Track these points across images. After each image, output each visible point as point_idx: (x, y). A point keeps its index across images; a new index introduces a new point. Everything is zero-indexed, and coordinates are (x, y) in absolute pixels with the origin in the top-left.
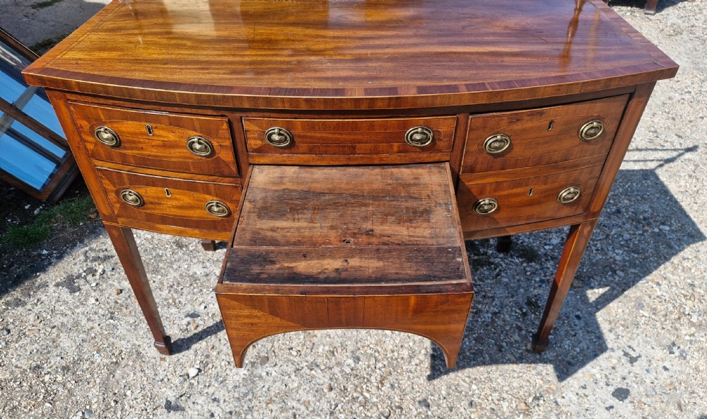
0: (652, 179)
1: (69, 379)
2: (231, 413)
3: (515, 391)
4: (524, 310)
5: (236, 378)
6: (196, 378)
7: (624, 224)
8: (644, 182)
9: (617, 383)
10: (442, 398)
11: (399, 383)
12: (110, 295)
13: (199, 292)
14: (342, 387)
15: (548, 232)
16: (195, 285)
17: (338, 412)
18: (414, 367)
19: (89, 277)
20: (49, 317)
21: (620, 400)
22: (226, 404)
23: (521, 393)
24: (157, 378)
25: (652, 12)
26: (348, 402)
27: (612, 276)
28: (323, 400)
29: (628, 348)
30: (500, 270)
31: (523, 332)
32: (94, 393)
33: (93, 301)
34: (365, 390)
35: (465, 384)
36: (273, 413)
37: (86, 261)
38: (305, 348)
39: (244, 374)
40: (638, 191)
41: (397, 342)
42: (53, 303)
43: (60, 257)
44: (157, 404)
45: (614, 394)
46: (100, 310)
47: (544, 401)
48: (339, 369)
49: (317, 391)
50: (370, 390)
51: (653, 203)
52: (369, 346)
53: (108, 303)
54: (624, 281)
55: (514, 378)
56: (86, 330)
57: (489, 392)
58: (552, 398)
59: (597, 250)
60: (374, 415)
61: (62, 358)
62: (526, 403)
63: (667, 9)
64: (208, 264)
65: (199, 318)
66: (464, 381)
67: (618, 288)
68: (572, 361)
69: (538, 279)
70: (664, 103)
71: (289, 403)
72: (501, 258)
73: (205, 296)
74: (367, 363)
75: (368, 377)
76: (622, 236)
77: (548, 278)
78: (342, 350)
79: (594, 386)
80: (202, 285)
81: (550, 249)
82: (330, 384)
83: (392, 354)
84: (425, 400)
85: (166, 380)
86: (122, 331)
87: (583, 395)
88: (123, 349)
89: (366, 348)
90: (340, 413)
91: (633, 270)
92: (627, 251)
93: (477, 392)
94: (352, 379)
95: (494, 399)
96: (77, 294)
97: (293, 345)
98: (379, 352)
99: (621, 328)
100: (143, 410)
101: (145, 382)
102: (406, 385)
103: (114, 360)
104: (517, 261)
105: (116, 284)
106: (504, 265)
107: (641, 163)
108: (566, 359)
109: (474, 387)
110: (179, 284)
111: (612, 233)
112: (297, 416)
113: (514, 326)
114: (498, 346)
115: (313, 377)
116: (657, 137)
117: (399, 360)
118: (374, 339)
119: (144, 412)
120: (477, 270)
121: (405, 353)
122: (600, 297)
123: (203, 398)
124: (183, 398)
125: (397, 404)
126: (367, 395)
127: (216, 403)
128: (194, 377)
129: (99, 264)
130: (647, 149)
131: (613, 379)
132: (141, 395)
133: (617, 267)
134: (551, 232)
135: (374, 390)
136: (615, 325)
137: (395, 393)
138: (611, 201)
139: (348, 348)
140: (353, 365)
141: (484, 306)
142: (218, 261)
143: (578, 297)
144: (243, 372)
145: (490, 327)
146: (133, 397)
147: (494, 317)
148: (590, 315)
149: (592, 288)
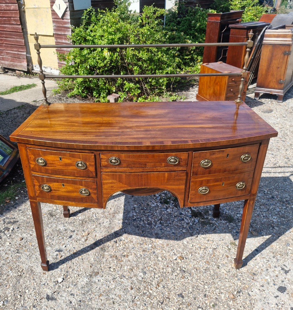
0: (288, 181)
2: (80, 301)
3: (227, 288)
4: (229, 247)
5: (83, 283)
6: (62, 283)
7: (276, 204)
8: (284, 183)
9: (279, 284)
10: (190, 293)
11: (167, 285)
13: (62, 239)
14: (138, 287)
15: (238, 208)
16: (60, 235)
17: (136, 300)
18: (175, 277)
19: (6, 232)
21: (282, 293)
22: (78, 296)
23: (231, 289)
24: (42, 283)
25: (281, 102)
26: (141, 295)
27: (272, 229)
28: (128, 294)
29: (283, 266)
30: (216, 227)
31: (229, 258)
32: (9, 291)
33: (8, 244)
34: (149, 289)
35: (201, 285)
36: (103, 301)
37: (4, 224)
38: (117, 267)
39: (86, 281)
40: (282, 187)
41: (165, 264)
44: (42, 297)
45: (278, 290)
46: (12, 249)
47: (242, 293)
48: (135, 278)
49: (125, 290)
50: (152, 289)
51: (290, 193)
53: (16, 245)
54: (279, 232)
55: (226, 282)
56: (5, 259)
57: (214, 290)
58: (246, 292)
59: (264, 217)
60: (155, 302)
62: (233, 295)
63: (288, 100)
64: (66, 225)
65: (62, 252)
66: (201, 284)
67: (276, 236)
68: (255, 273)
69: (235, 231)
70: (291, 145)
71: (110, 296)
72: (215, 221)
73: (65, 241)
74: (150, 275)
75: (151, 282)
76: (276, 210)
78: (137, 268)
79: (268, 285)
80: (63, 235)
81: (240, 216)
82: (131, 286)
83: (162, 270)
84: (181, 294)
85: (46, 284)
86: (23, 259)
87: (262, 290)
88: (24, 268)
89: (149, 267)
90: (138, 301)
91: (283, 227)
92: (279, 217)
93: (208, 289)
94: (143, 283)
95: (217, 293)
97: (111, 266)
98: (156, 270)
99: (279, 256)
100: (35, 300)
101: (35, 286)
102: (171, 286)
103: (19, 274)
104: (224, 222)
105: (20, 235)
106: (217, 224)
107: (282, 174)
108: (253, 272)
110: (51, 235)
111: (271, 208)
112: (115, 303)
113: (225, 255)
114: (217, 266)
115: (122, 282)
116: (289, 161)
117: (166, 273)
118: (153, 262)
120: (204, 226)
121: (170, 270)
122: (267, 240)
123: (66, 294)
124: (55, 294)
125: (167, 296)
126: (151, 292)
127: (72, 296)
128: (61, 283)
129: (11, 225)
130: (284, 167)
131: (277, 282)
132: (33, 292)
133: (275, 225)
134: (240, 208)
135: (154, 289)
136: (276, 254)
137: (165, 290)
138: (269, 192)
139: (140, 267)
140: (143, 276)
141: (208, 245)
142: (71, 223)
143: (256, 240)
144: (86, 280)
145: (212, 256)
146: (30, 293)
147: (214, 251)
148: (263, 249)
149: (263, 236)
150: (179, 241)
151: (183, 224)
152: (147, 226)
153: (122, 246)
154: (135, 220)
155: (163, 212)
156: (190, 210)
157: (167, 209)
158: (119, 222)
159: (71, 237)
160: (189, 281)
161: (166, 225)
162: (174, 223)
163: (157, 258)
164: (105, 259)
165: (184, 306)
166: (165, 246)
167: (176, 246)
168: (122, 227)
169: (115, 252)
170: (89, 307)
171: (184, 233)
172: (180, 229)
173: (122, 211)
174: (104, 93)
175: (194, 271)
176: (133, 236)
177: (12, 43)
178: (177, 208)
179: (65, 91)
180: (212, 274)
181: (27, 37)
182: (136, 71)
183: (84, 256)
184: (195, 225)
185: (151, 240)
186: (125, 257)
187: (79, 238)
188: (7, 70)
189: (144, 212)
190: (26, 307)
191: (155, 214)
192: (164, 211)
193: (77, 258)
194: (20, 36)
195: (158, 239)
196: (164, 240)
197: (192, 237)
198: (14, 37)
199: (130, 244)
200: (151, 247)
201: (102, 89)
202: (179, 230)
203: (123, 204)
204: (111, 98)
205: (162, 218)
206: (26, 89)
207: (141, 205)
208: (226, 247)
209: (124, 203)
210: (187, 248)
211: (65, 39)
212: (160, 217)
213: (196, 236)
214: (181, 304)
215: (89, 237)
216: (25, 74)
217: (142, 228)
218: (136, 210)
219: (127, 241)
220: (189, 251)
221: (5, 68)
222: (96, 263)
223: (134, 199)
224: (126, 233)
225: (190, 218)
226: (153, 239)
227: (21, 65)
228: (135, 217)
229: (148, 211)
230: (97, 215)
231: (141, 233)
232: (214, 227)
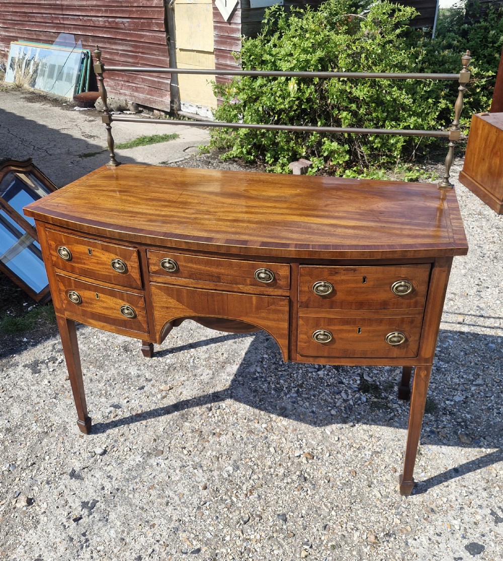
1: (8, 438)
2: (118, 489)
3: (371, 524)
5: (132, 463)
6: (101, 456)
9: (474, 537)
10: (300, 516)
11: (266, 496)
12: (60, 380)
13: (127, 389)
14: (215, 488)
15: (454, 389)
16: (126, 383)
17: (204, 508)
18: (285, 484)
19: (50, 364)
20: (10, 389)
21: (471, 554)
22: (117, 481)
23: (376, 527)
24: (72, 451)
26: (216, 502)
28: (196, 496)
29: (497, 508)
30: (395, 415)
31: (397, 474)
32: (22, 453)
33: (46, 382)
34: (234, 495)
35: (325, 508)
36: (151, 497)
37: (52, 351)
38: (196, 449)
39: (140, 461)
41: (277, 460)
42: (17, 379)
43: (34, 345)
44: (64, 471)
45: (467, 547)
46: (49, 390)
47: (395, 538)
48: (218, 472)
49: (193, 487)
50: (239, 496)
52: (251, 458)
53: (57, 386)
55: (374, 512)
56: (34, 404)
57: (345, 520)
58: (404, 537)
60: (234, 518)
61: (8, 422)
62: (376, 537)
64: (142, 368)
65: (120, 409)
66: (326, 506)
68: (435, 509)
69: (428, 429)
71: (167, 492)
72: (399, 405)
73: (131, 392)
74: (244, 473)
75: (241, 484)
77: (439, 430)
78: (227, 457)
79: (450, 535)
80: (132, 383)
81: (451, 405)
82: (206, 484)
83: (268, 470)
85: (78, 453)
86: (59, 409)
87: (435, 541)
88: (55, 423)
89: (247, 460)
90: (206, 510)
93: (335, 518)
94: (226, 483)
95: (348, 526)
96: (37, 375)
97: (187, 445)
98: (258, 466)
99: (497, 488)
100: (52, 473)
101: (62, 452)
102: (272, 499)
103: (46, 430)
106: (400, 411)
108: (431, 506)
109: (333, 513)
110: (114, 380)
112: (169, 504)
113: (391, 467)
114: (369, 482)
115: (194, 475)
117: (273, 476)
118: (257, 453)
119: (53, 475)
120: (373, 411)
121: (281, 471)
122: (486, 456)
123: (100, 473)
124: (86, 470)
125: (258, 513)
126: (235, 499)
127: (109, 480)
128: (99, 455)
129: (61, 355)
131: (471, 534)
132: (55, 461)
134: (457, 390)
135: (242, 497)
136: (493, 484)
137: (260, 503)
139: (232, 457)
140: (231, 472)
141: (368, 444)
142: (151, 366)
143: (463, 452)
144: (139, 459)
145: (367, 464)
146: (49, 461)
147: (374, 456)
148: (469, 471)
149: (480, 447)
150: (318, 428)
151: (336, 400)
152: (273, 392)
153: (216, 418)
154: (256, 379)
155: (310, 375)
156: (359, 378)
157: (318, 370)
158: (228, 378)
159: (143, 388)
160: (307, 497)
161: (306, 396)
162: (321, 396)
163: (268, 448)
164: (181, 434)
165: (282, 536)
166: (289, 431)
167: (310, 434)
168: (230, 386)
169: (202, 425)
170: (128, 502)
171: (332, 415)
172: (327, 407)
173: (239, 360)
174: (284, 157)
175: (323, 482)
176: (241, 404)
177: (151, 62)
178: (338, 371)
179: (219, 149)
180: (353, 494)
181: (175, 53)
182: (344, 120)
183: (152, 421)
184: (359, 405)
185: (269, 417)
186: (214, 436)
187: (153, 393)
188: (141, 109)
189: (276, 369)
190: (36, 480)
191: (295, 375)
192: (312, 372)
193: (138, 424)
194: (163, 51)
195: (282, 418)
196: (291, 421)
197: (344, 426)
198: (154, 52)
199: (231, 417)
200: (265, 428)
201: (282, 149)
202: (326, 409)
203: (247, 349)
204: (296, 168)
205: (303, 383)
206: (159, 142)
207: (276, 356)
208: (399, 454)
209: (249, 348)
210: (327, 441)
211: (231, 58)
212: (300, 382)
213: (352, 424)
214: (277, 531)
215: (170, 393)
216: (168, 116)
217: (261, 395)
218: (264, 363)
219: (228, 411)
220: (327, 448)
221: (138, 105)
222: (166, 435)
223: (268, 344)
224: (231, 397)
225: (355, 391)
226: (273, 416)
227: (162, 101)
228: (257, 375)
229: (283, 369)
230: (195, 361)
231: (257, 402)
232: (392, 414)
